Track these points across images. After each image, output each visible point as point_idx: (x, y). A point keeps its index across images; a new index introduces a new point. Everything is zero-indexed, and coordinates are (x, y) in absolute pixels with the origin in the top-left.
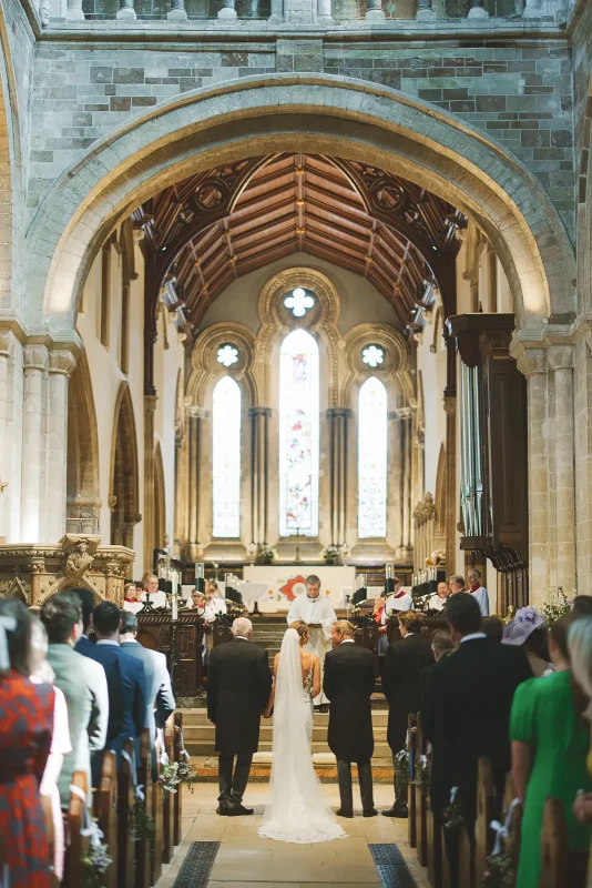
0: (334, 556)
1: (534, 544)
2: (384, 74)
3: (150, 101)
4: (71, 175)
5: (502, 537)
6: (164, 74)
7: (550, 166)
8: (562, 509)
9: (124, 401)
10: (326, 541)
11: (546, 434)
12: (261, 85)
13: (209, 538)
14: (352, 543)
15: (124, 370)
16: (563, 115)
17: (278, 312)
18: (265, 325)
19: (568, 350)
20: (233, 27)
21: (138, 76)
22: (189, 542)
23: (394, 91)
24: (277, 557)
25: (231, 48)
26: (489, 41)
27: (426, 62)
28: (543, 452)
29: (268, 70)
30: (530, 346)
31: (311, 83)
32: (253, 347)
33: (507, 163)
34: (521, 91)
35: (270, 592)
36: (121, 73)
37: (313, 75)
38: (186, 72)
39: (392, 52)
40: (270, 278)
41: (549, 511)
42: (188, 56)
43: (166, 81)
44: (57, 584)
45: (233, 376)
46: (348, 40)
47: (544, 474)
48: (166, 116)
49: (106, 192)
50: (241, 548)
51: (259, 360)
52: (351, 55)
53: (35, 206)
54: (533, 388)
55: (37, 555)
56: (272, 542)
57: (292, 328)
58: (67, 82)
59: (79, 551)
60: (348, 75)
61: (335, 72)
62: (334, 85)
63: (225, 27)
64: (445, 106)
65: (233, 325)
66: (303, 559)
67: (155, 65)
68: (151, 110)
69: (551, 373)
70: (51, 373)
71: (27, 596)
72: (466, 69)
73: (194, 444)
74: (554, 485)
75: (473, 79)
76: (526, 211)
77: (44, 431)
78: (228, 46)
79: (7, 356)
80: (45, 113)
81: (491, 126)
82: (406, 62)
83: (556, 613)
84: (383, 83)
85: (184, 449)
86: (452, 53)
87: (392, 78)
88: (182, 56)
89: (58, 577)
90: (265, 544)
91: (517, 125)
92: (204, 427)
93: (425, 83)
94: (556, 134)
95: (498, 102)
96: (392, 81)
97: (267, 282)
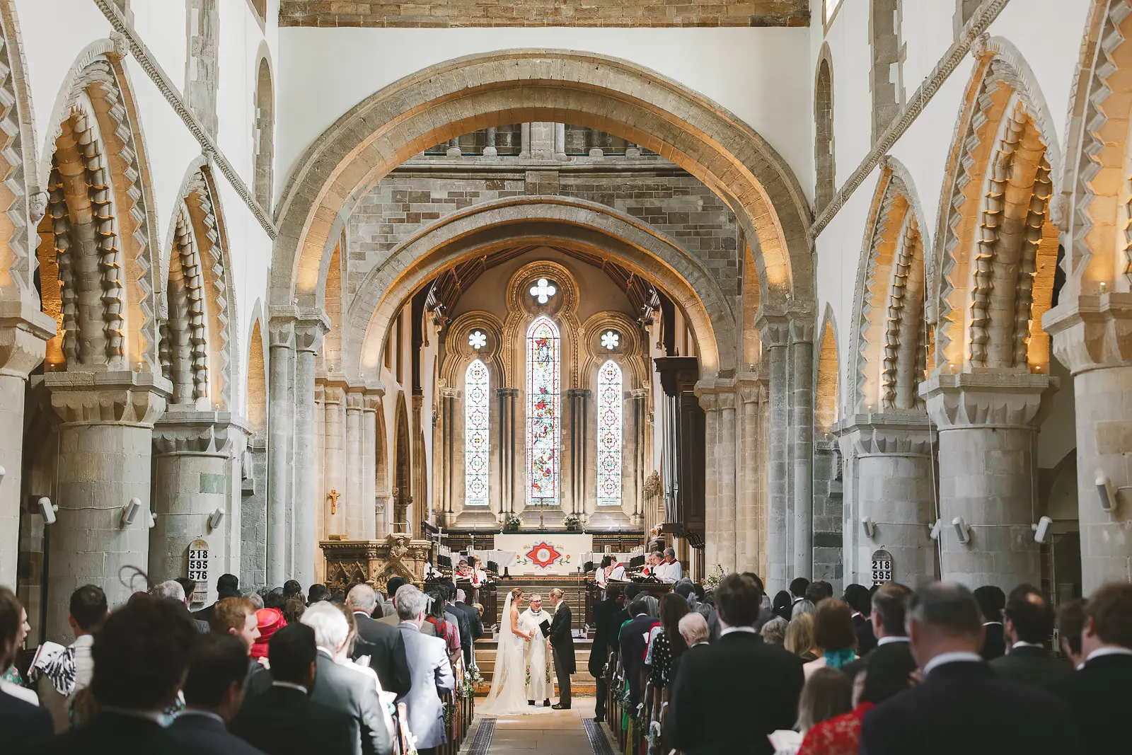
0: (574, 523)
1: (707, 533)
2: (603, 196)
3: (434, 216)
4: (379, 270)
5: (689, 525)
6: (445, 196)
7: (720, 263)
8: (726, 509)
9: (401, 412)
10: (567, 509)
11: (716, 455)
12: (514, 204)
13: (461, 506)
14: (590, 510)
15: (399, 380)
16: (729, 227)
17: (524, 302)
18: (512, 314)
19: (731, 396)
20: (494, 163)
21: (426, 197)
22: (444, 511)
23: (609, 209)
24: (524, 525)
25: (493, 177)
26: (677, 172)
27: (632, 187)
28: (714, 468)
29: (520, 193)
30: (706, 392)
31: (550, 202)
32: (502, 333)
33: (690, 261)
34: (700, 209)
35: (518, 557)
36: (413, 195)
37: (552, 197)
38: (461, 194)
39: (608, 180)
40: (517, 269)
41: (718, 509)
42: (462, 183)
43: (446, 201)
44: (384, 566)
45: (482, 359)
46: (577, 172)
47: (715, 483)
48: (447, 226)
49: (402, 280)
50: (492, 516)
51: (506, 345)
52: (579, 182)
53: (353, 292)
54: (709, 421)
55: (372, 548)
56: (519, 510)
57: (536, 315)
58: (375, 202)
59: (399, 545)
60: (577, 196)
61: (567, 194)
62: (567, 204)
63: (488, 162)
64: (646, 219)
65: (483, 313)
66: (547, 525)
67: (439, 188)
68: (436, 222)
69: (720, 412)
70: (365, 411)
71: (364, 574)
72: (662, 193)
73: (448, 421)
74: (721, 491)
75: (666, 200)
76: (703, 296)
77: (361, 454)
78: (490, 175)
79: (338, 404)
80: (359, 224)
81: (678, 234)
82: (619, 187)
83: (715, 582)
84: (601, 202)
85: (439, 426)
86: (650, 181)
87: (608, 199)
88: (458, 183)
89: (384, 561)
90: (512, 512)
91: (697, 234)
92: (456, 406)
93: (631, 203)
94: (725, 240)
95: (684, 217)
96: (608, 202)
97: (514, 273)
